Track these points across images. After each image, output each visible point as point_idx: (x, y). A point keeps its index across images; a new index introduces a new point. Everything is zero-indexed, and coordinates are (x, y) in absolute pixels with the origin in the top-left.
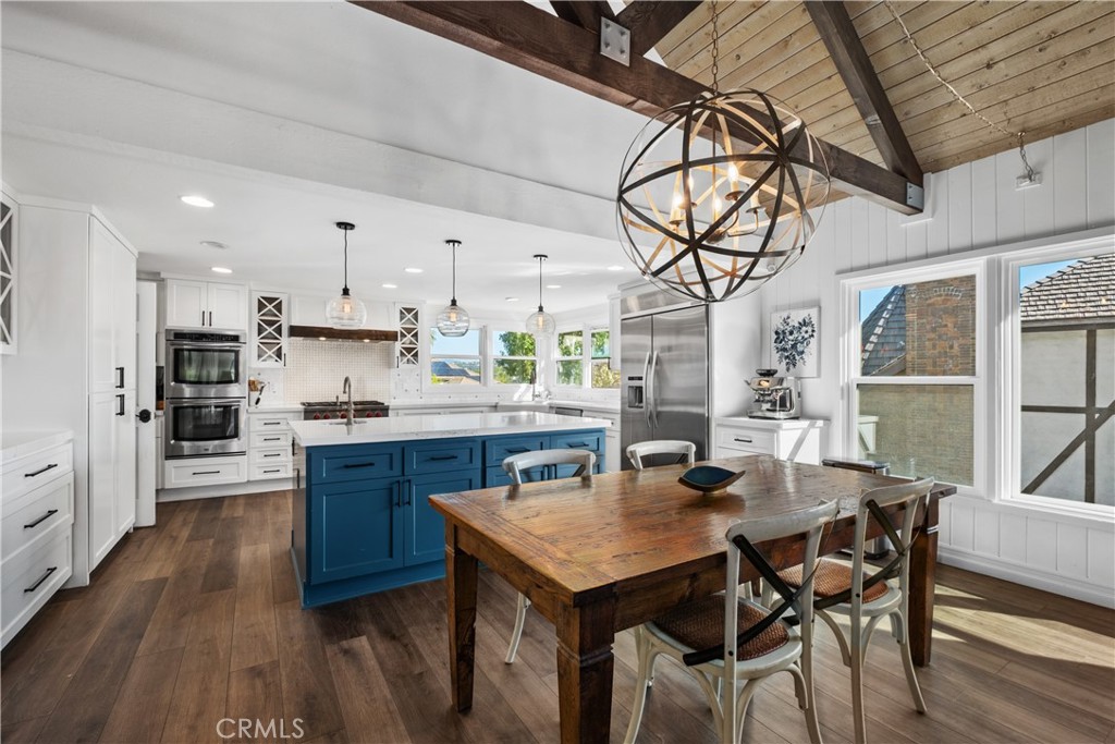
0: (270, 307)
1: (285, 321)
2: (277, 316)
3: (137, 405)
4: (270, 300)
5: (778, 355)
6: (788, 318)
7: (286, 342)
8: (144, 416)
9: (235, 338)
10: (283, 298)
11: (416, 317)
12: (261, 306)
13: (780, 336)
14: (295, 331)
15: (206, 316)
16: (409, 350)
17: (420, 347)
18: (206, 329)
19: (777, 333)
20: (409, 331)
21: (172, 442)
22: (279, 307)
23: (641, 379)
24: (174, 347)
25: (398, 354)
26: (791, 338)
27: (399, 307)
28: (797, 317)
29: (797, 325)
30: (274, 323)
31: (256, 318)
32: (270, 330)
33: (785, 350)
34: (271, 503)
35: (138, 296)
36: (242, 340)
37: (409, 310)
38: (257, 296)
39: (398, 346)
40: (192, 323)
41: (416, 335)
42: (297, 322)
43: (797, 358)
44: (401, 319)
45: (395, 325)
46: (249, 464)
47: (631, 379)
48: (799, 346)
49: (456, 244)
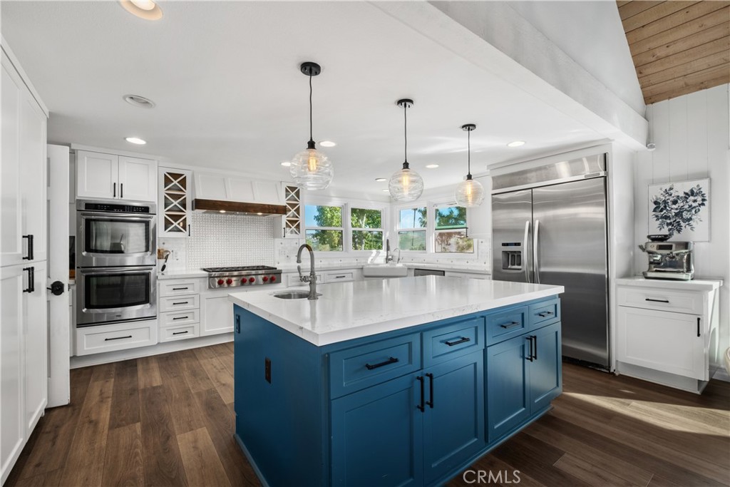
0: (175, 182)
1: (189, 196)
2: (182, 191)
3: (49, 277)
4: (176, 176)
5: (658, 222)
6: (671, 189)
7: (189, 214)
8: (57, 288)
9: (145, 210)
10: (188, 174)
11: (298, 194)
12: (167, 181)
13: (659, 206)
14: (199, 204)
15: (117, 188)
16: (293, 222)
17: (301, 219)
18: (117, 200)
19: (656, 203)
20: (293, 206)
21: (84, 310)
22: (183, 183)
23: (519, 244)
24: (85, 217)
25: (284, 225)
26: (674, 206)
27: (284, 186)
28: (680, 189)
29: (682, 195)
30: (180, 196)
31: (163, 191)
32: (176, 203)
33: (667, 217)
34: (184, 365)
35: (49, 160)
36: (151, 212)
37: (293, 189)
38: (165, 171)
39: (284, 218)
40: (103, 194)
41: (298, 211)
42: (201, 196)
43: (682, 224)
44: (287, 196)
45: (282, 201)
46: (159, 328)
47: (504, 245)
48: (685, 215)
49: (408, 104)
